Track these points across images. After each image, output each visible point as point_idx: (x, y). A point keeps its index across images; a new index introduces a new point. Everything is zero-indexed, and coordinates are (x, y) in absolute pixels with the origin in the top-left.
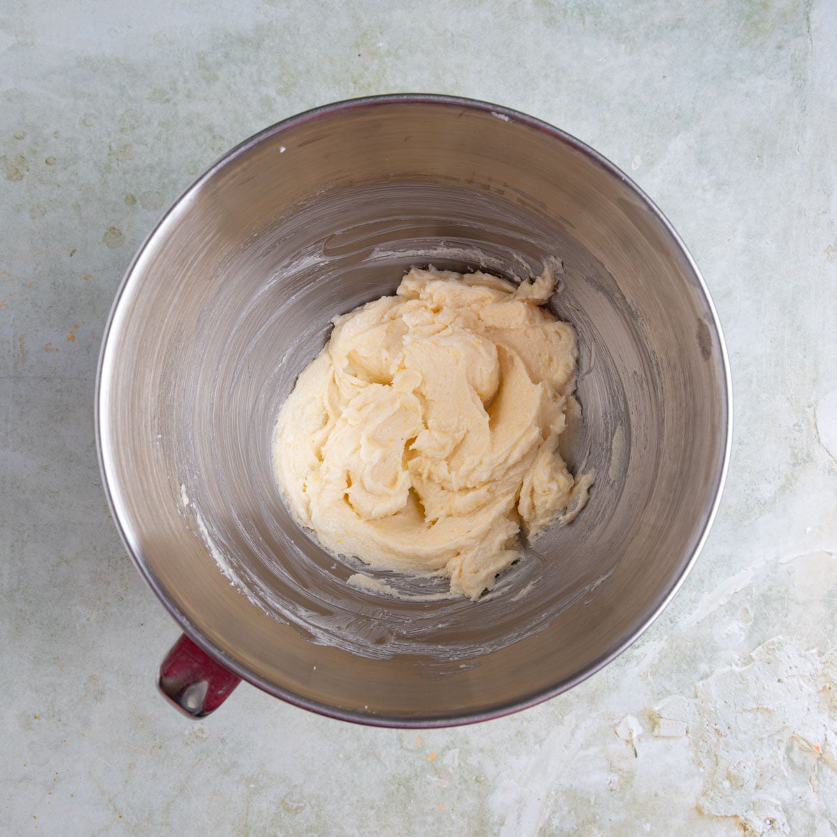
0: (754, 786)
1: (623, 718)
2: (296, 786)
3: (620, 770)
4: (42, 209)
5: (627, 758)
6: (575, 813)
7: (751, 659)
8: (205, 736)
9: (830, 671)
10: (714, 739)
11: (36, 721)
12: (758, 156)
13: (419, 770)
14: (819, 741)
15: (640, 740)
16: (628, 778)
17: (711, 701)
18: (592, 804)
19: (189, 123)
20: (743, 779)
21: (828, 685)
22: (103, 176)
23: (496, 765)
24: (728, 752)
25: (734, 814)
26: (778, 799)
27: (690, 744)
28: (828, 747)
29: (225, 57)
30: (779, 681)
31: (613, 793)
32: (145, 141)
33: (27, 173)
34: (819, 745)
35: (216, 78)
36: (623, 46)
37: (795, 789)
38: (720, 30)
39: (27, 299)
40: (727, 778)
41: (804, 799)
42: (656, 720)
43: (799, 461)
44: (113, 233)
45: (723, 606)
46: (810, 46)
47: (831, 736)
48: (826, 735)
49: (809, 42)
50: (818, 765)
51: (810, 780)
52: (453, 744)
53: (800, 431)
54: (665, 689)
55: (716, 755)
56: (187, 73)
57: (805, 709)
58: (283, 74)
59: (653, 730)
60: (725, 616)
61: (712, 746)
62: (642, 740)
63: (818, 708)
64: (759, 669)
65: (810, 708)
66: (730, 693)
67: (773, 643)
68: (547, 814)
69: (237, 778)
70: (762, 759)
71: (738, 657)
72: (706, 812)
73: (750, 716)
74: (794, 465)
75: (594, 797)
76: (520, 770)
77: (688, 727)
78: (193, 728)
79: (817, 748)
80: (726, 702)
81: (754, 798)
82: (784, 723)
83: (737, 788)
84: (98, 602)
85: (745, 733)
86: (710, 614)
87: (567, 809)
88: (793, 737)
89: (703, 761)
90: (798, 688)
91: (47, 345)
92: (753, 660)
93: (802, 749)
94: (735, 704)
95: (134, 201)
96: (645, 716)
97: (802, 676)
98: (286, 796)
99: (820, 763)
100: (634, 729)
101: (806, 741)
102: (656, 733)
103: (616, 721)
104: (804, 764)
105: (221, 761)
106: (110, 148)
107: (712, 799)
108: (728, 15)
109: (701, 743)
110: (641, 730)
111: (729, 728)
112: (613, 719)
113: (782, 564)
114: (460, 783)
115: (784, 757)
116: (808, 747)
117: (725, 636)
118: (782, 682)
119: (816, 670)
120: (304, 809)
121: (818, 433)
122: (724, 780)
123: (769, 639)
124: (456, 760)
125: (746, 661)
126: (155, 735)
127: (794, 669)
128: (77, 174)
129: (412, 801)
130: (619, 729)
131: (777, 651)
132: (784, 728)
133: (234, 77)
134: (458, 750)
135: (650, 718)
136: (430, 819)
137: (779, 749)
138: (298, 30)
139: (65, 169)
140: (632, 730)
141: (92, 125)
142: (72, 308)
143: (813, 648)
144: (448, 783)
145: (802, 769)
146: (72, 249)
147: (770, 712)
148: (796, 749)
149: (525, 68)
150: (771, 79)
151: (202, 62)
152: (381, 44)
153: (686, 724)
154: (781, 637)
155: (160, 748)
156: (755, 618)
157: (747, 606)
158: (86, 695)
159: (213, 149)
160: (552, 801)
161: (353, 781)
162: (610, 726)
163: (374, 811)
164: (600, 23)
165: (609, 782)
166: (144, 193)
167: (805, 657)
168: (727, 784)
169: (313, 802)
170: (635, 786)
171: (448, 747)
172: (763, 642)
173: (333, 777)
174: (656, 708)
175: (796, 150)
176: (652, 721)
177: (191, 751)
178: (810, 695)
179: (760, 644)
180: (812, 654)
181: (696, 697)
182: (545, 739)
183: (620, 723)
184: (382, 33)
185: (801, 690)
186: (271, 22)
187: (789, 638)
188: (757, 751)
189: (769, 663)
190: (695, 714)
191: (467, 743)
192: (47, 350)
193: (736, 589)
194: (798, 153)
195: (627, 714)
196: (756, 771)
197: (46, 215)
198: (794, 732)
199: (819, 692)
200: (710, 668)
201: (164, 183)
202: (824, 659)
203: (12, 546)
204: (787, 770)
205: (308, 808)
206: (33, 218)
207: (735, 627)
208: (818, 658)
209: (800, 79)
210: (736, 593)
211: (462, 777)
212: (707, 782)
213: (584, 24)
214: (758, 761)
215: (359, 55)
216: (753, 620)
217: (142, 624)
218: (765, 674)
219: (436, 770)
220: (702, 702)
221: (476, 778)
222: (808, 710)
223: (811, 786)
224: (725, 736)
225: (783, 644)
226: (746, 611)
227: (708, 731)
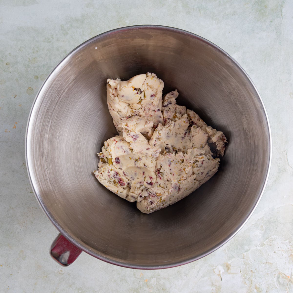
0: (265, 291)
3: (216, 285)
4: (4, 81)
5: (218, 281)
7: (264, 244)
8: (63, 273)
10: (251, 274)
11: (1, 267)
12: (264, 61)
14: (289, 274)
15: (223, 274)
16: (219, 289)
17: (249, 260)
19: (58, 50)
20: (261, 289)
21: (292, 254)
22: (26, 69)
23: (170, 284)
24: (256, 279)
27: (241, 276)
28: (292, 277)
29: (71, 26)
30: (274, 252)
32: (42, 56)
34: (289, 276)
35: (67, 33)
36: (215, 21)
37: (281, 292)
38: (250, 15)
40: (256, 288)
42: (229, 267)
43: (281, 171)
44: (30, 89)
45: (253, 225)
46: (282, 21)
48: (292, 272)
49: (282, 19)
50: (289, 283)
51: (286, 289)
52: (154, 276)
53: (281, 160)
54: (232, 256)
55: (251, 280)
56: (57, 32)
58: (92, 32)
59: (228, 271)
60: (254, 228)
61: (250, 277)
62: (224, 274)
63: (289, 262)
64: (267, 248)
65: (286, 262)
66: (256, 257)
67: (272, 238)
69: (74, 288)
70: (268, 281)
71: (259, 244)
73: (264, 265)
74: (279, 173)
76: (179, 286)
77: (241, 270)
78: (58, 270)
79: (289, 277)
80: (255, 260)
82: (276, 268)
83: (259, 292)
84: (24, 224)
85: (262, 272)
86: (249, 228)
88: (279, 273)
89: (246, 282)
91: (6, 130)
92: (265, 245)
93: (283, 277)
94: (258, 261)
95: (38, 78)
96: (225, 266)
97: (283, 250)
99: (290, 282)
101: (284, 275)
102: (229, 271)
104: (284, 283)
105: (69, 282)
106: (29, 59)
108: (253, 10)
109: (246, 275)
110: (223, 271)
111: (256, 270)
112: (213, 267)
113: (275, 209)
114: (157, 291)
115: (276, 280)
117: (254, 236)
118: (275, 253)
119: (288, 248)
121: (288, 161)
122: (254, 289)
123: (271, 237)
124: (155, 282)
125: (262, 245)
126: (44, 273)
127: (280, 248)
128: (17, 68)
130: (216, 270)
131: (273, 241)
132: (276, 270)
133: (74, 33)
134: (156, 278)
135: (227, 266)
137: (274, 277)
138: (97, 16)
139: (13, 66)
140: (220, 271)
141: (23, 51)
142: (15, 117)
143: (287, 240)
144: (152, 290)
145: (283, 285)
146: (15, 95)
147: (271, 264)
148: (281, 277)
150: (268, 33)
151: (62, 28)
152: (127, 21)
153: (240, 268)
154: (275, 236)
155: (46, 277)
157: (262, 225)
158: (19, 258)
161: (117, 290)
162: (212, 269)
164: (206, 13)
165: (212, 290)
166: (41, 75)
167: (284, 243)
168: (255, 290)
170: (221, 291)
171: (152, 277)
172: (268, 238)
173: (110, 288)
174: (229, 263)
175: (278, 58)
176: (228, 267)
177: (58, 278)
178: (286, 257)
179: (267, 239)
180: (286, 242)
181: (244, 258)
182: (188, 274)
183: (216, 268)
184: (127, 17)
185: (282, 256)
186: (87, 14)
187: (278, 236)
188: (266, 278)
189: (270, 246)
190: (243, 265)
191: (159, 276)
192: (6, 132)
193: (258, 218)
194: (279, 59)
195: (218, 265)
196: (266, 286)
197: (6, 83)
198: (280, 271)
199: (289, 256)
200: (249, 248)
201: (48, 71)
202: (291, 244)
204: (278, 285)
206: (1, 84)
207: (258, 233)
208: (289, 244)
209: (279, 33)
210: (258, 220)
211: (157, 288)
212: (248, 290)
213: (200, 14)
214: (267, 282)
215: (119, 25)
216: (265, 230)
217: (40, 232)
218: (269, 250)
219: (148, 286)
220: (246, 260)
221: (163, 289)
222: (285, 263)
223: (286, 291)
224: (255, 273)
225: (276, 239)
226: (262, 227)
227: (248, 271)
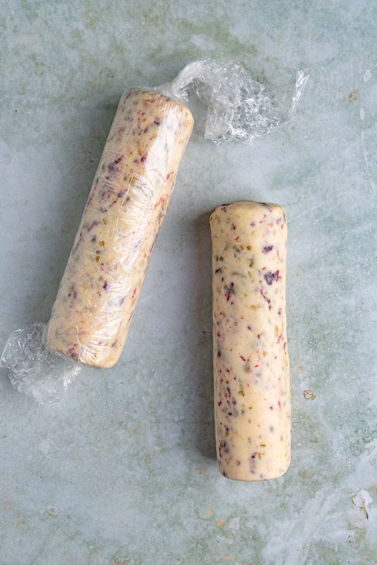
1: (358, 492)
2: (123, 546)
3: (356, 528)
5: (361, 520)
6: (324, 558)
8: (55, 514)
13: (211, 533)
15: (370, 507)
16: (362, 533)
18: (336, 552)
19: (17, 53)
23: (267, 528)
31: (351, 544)
35: (36, 15)
52: (236, 514)
56: (13, 12)
58: (89, 11)
62: (372, 506)
68: (304, 559)
69: (80, 542)
75: (337, 547)
76: (284, 531)
78: (47, 509)
87: (318, 555)
96: (374, 490)
98: (116, 553)
100: (366, 499)
103: (353, 494)
105: (68, 531)
110: (371, 500)
112: (351, 493)
114: (241, 541)
120: (129, 562)
124: (238, 524)
126: (19, 514)
129: (207, 554)
130: (355, 500)
133: (50, 14)
134: (239, 518)
140: (365, 500)
144: (232, 541)
151: (24, 3)
155: (24, 523)
159: (36, 73)
160: (307, 550)
161: (163, 542)
162: (349, 498)
163: (180, 561)
165: (348, 536)
169: (136, 557)
170: (367, 538)
171: (232, 516)
173: (149, 540)
177: (46, 525)
182: (301, 509)
183: (356, 495)
191: (245, 513)
195: (361, 489)
205: (132, 561)
211: (242, 536)
217: (5, 437)
219: (223, 532)
221: (252, 537)
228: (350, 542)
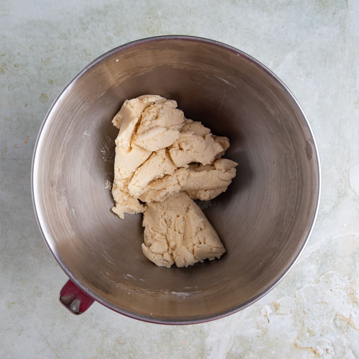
0: (320, 335)
1: (263, 306)
2: (123, 333)
3: (262, 328)
4: (13, 86)
5: (265, 323)
6: (242, 346)
9: (353, 286)
10: (303, 315)
11: (13, 305)
12: (324, 62)
14: (348, 316)
15: (270, 315)
16: (265, 331)
17: (301, 299)
18: (250, 342)
19: (76, 48)
20: (315, 332)
21: (352, 292)
22: (39, 72)
23: (209, 326)
24: (308, 320)
25: (311, 346)
26: (330, 341)
27: (292, 317)
28: (352, 318)
29: (91, 19)
30: (331, 290)
31: (259, 337)
32: (57, 56)
33: (7, 71)
34: (348, 317)
35: (87, 28)
36: (265, 13)
37: (337, 336)
38: (308, 6)
39: (7, 125)
40: (308, 332)
41: (341, 340)
42: (278, 307)
43: (341, 196)
44: (44, 96)
45: (307, 258)
46: (348, 13)
47: (353, 314)
48: (351, 314)
49: (347, 11)
51: (344, 332)
53: (342, 182)
54: (282, 294)
55: (303, 322)
57: (342, 302)
58: (116, 26)
59: (276, 311)
60: (308, 262)
61: (302, 318)
62: (271, 315)
63: (348, 302)
64: (323, 285)
66: (310, 295)
67: (329, 274)
68: (230, 346)
69: (98, 330)
70: (323, 323)
71: (313, 280)
72: (299, 346)
73: (318, 305)
74: (339, 197)
75: (250, 339)
76: (219, 328)
77: (291, 310)
79: (347, 319)
80: (308, 299)
81: (319, 340)
82: (333, 308)
83: (312, 335)
84: (38, 255)
85: (316, 313)
86: (302, 262)
87: (239, 344)
88: (336, 314)
89: (297, 324)
90: (339, 293)
91: (15, 145)
92: (320, 281)
93: (340, 319)
94: (312, 300)
95: (52, 82)
96: (273, 305)
97: (341, 288)
98: (119, 338)
99: (348, 325)
100: (268, 310)
101: (342, 316)
102: (278, 312)
103: (260, 307)
104: (341, 326)
105: (91, 322)
106: (42, 59)
107: (301, 340)
109: (297, 317)
110: (271, 311)
111: (309, 310)
112: (259, 306)
113: (333, 240)
114: (193, 333)
115: (333, 323)
116: (343, 318)
117: (308, 271)
118: (332, 291)
119: (347, 286)
121: (349, 183)
122: (306, 332)
123: (327, 272)
125: (317, 282)
126: (63, 312)
127: (338, 285)
128: (28, 71)
129: (172, 340)
130: (262, 311)
131: (330, 278)
132: (333, 311)
133: (95, 28)
135: (275, 306)
136: (180, 348)
137: (331, 319)
138: (123, 7)
139: (23, 69)
140: (267, 311)
141: (34, 50)
142: (26, 129)
143: (346, 276)
144: (188, 333)
145: (341, 328)
146: (26, 104)
147: (327, 304)
148: (338, 319)
149: (222, 23)
150: (331, 28)
151: (81, 22)
152: (159, 13)
153: (290, 308)
154: (332, 271)
155: (66, 317)
156: (321, 264)
157: (318, 258)
158: (34, 295)
159: (86, 59)
160: (233, 341)
161: (147, 332)
162: (258, 309)
163: (156, 344)
164: (255, 3)
165: (257, 333)
166: (57, 79)
167: (343, 280)
168: (308, 334)
169: (130, 340)
170: (268, 334)
172: (325, 274)
173: (139, 330)
174: (278, 302)
176: (276, 307)
177: (78, 318)
178: (344, 296)
179: (323, 275)
180: (346, 279)
181: (295, 297)
183: (262, 308)
184: (159, 8)
185: (341, 294)
186: (111, 4)
187: (336, 272)
188: (321, 320)
189: (327, 283)
190: (294, 304)
192: (16, 147)
193: (313, 251)
194: (342, 60)
195: (265, 304)
196: (320, 329)
197: (15, 89)
198: (337, 312)
199: (348, 295)
200: (301, 285)
201: (65, 75)
202: (350, 281)
203: (2, 231)
204: (334, 328)
205: (128, 343)
206: (9, 90)
207: (312, 267)
208: (348, 281)
209: (343, 27)
210: (313, 252)
211: (194, 330)
212: (299, 333)
213: (248, 3)
214: (321, 324)
215: (150, 18)
216: (320, 264)
218: (325, 287)
219: (183, 327)
220: (298, 299)
221: (200, 331)
222: (343, 302)
223: (344, 335)
224: (307, 314)
225: (333, 275)
226: (317, 260)
227: (300, 312)
228: (258, 336)
